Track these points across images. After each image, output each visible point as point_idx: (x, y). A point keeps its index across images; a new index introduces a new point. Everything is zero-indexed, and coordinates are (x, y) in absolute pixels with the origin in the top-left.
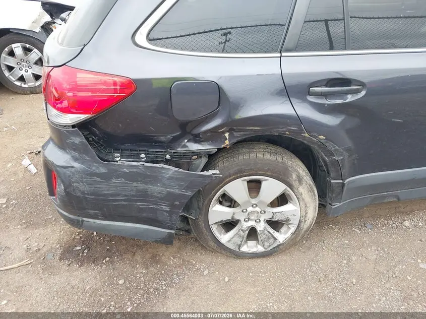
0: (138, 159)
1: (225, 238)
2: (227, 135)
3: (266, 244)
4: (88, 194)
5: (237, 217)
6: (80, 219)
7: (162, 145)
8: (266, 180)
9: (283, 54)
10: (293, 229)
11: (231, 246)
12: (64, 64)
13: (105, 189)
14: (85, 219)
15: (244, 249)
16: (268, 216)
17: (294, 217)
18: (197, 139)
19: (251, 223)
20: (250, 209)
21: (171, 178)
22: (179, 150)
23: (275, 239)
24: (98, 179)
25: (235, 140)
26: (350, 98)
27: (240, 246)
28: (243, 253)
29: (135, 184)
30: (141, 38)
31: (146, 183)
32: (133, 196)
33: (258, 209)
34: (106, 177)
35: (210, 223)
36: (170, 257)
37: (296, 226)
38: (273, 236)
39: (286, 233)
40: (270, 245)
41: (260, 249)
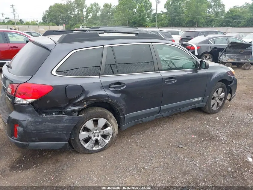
0: (53, 115)
1: (86, 146)
2: (85, 103)
3: (102, 145)
4: (33, 131)
5: (90, 136)
6: (28, 143)
7: (61, 108)
8: (99, 119)
9: (100, 76)
10: (111, 137)
11: (89, 148)
12: (26, 82)
13: (41, 127)
14: (30, 143)
15: (94, 149)
16: (101, 133)
17: (111, 132)
18: (75, 105)
19: (96, 137)
20: (95, 132)
21: (67, 120)
22: (68, 110)
23: (105, 142)
24: (38, 124)
25: (88, 105)
26: (122, 88)
27: (92, 148)
28: (94, 150)
29: (52, 124)
30: (54, 72)
31: (57, 123)
32: (51, 129)
33: (98, 131)
34: (41, 123)
35: (81, 139)
37: (112, 135)
38: (104, 141)
39: (108, 139)
40: (103, 145)
41: (100, 147)
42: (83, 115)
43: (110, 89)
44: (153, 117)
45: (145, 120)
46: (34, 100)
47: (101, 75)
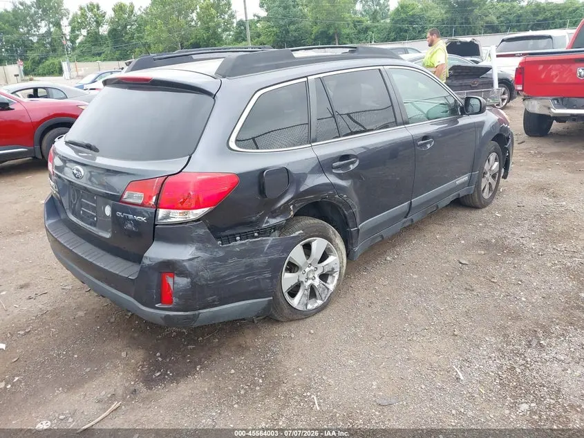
0: (236, 241)
1: (295, 302)
2: (291, 207)
3: (323, 296)
4: (210, 280)
5: (301, 280)
6: (197, 312)
7: (251, 224)
8: (315, 240)
9: (313, 144)
10: (336, 276)
11: (301, 308)
12: (181, 171)
13: (223, 271)
14: (201, 311)
15: (310, 307)
16: (319, 272)
17: (336, 265)
18: (274, 215)
19: (310, 282)
20: (307, 269)
21: (271, 247)
22: (264, 226)
23: (328, 289)
24: (219, 263)
25: (296, 211)
26: (352, 167)
27: (306, 305)
28: (310, 310)
29: (244, 260)
30: (233, 145)
31: (251, 258)
32: (243, 272)
33: (312, 268)
34: (223, 260)
35: (284, 291)
36: (255, 340)
37: (338, 273)
38: (327, 287)
39: (332, 282)
40: (326, 296)
41: (319, 302)
42: (299, 232)
43: (334, 171)
44: (398, 226)
45: (386, 232)
46: (206, 210)
47: (313, 142)
